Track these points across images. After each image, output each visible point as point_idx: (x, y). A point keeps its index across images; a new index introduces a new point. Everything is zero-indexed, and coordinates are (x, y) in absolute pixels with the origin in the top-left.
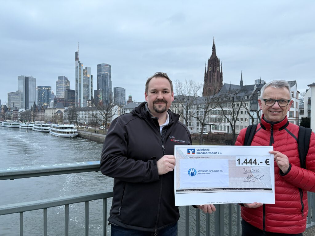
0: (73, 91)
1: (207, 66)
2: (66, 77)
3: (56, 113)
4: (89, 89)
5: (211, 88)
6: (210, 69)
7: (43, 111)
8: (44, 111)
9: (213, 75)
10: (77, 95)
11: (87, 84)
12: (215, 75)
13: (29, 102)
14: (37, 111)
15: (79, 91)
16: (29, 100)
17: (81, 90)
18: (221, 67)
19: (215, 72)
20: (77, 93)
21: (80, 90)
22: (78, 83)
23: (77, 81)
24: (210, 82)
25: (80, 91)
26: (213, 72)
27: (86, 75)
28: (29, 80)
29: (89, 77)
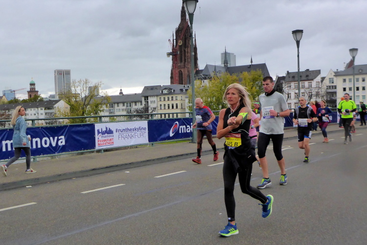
1: (175, 38)
5: (182, 70)
6: (180, 43)
9: (185, 51)
12: (188, 52)
18: (195, 40)
19: (188, 47)
24: (181, 61)
26: (185, 48)
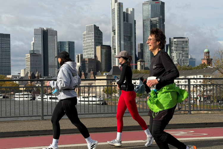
0: (109, 47)
2: (97, 26)
4: (131, 43)
10: (115, 52)
11: (129, 35)
13: (49, 66)
16: (49, 64)
22: (115, 34)
23: (114, 31)
27: (127, 21)
28: (49, 33)
29: (132, 24)
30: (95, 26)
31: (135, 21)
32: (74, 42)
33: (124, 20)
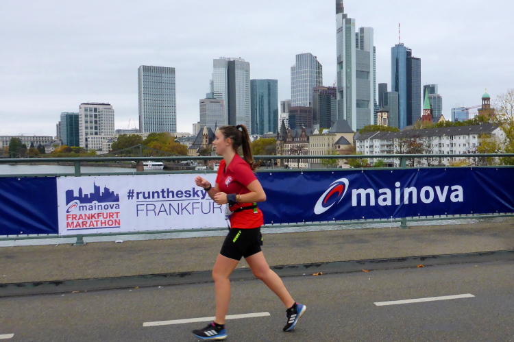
3: (337, 143)
7: (306, 139)
8: (308, 139)
11: (365, 69)
13: (237, 118)
14: (291, 140)
15: (347, 87)
16: (237, 115)
17: (351, 85)
20: (342, 92)
21: (349, 85)
22: (342, 68)
23: (340, 63)
25: (349, 88)
27: (362, 48)
28: (237, 67)
29: (369, 53)
30: (310, 54)
31: (374, 48)
32: (277, 81)
33: (357, 47)
